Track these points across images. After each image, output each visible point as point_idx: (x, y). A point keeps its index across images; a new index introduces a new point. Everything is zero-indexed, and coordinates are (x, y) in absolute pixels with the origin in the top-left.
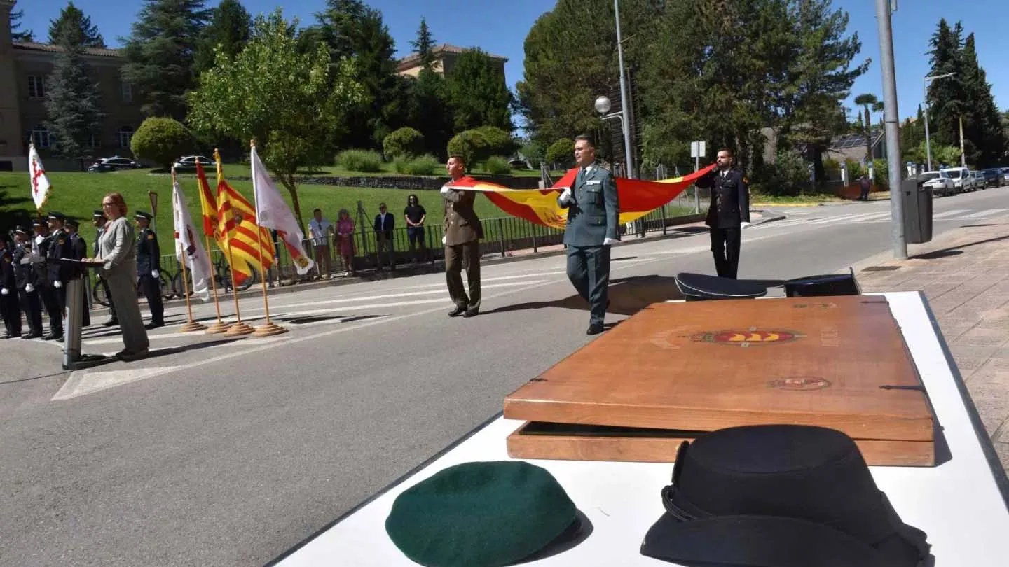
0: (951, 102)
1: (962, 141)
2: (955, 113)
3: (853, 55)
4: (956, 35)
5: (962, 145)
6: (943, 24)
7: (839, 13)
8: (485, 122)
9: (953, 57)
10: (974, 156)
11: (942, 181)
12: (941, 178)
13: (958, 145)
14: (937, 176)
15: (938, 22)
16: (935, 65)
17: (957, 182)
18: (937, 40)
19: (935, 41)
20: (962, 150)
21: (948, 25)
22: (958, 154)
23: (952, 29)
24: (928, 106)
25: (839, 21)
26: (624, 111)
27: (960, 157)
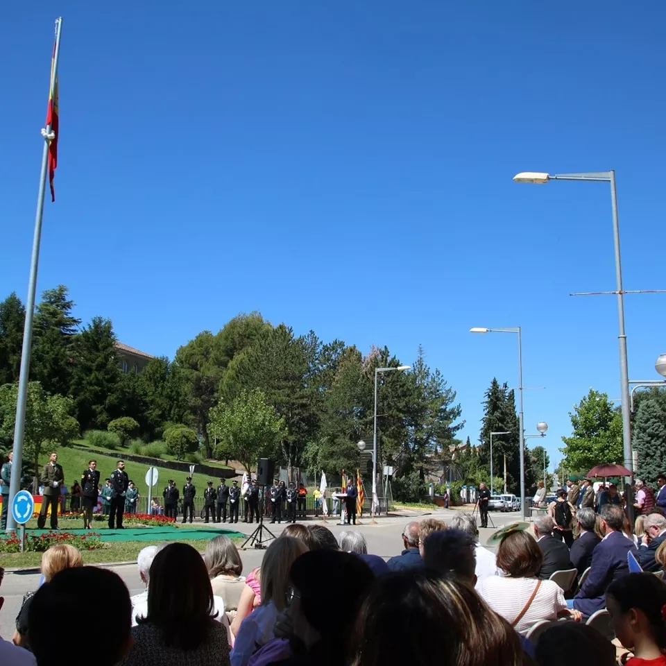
0: (498, 443)
1: (505, 474)
2: (500, 451)
3: (456, 417)
4: (503, 392)
5: (505, 477)
6: (495, 383)
7: (450, 390)
8: (168, 418)
9: (501, 409)
10: (512, 486)
11: (502, 502)
12: (502, 500)
13: (502, 476)
14: (500, 498)
15: (492, 381)
16: (488, 412)
17: (510, 504)
18: (490, 394)
19: (489, 394)
20: (505, 480)
21: (498, 383)
22: (502, 483)
23: (501, 387)
24: (480, 443)
25: (450, 395)
26: (375, 450)
27: (503, 486)
